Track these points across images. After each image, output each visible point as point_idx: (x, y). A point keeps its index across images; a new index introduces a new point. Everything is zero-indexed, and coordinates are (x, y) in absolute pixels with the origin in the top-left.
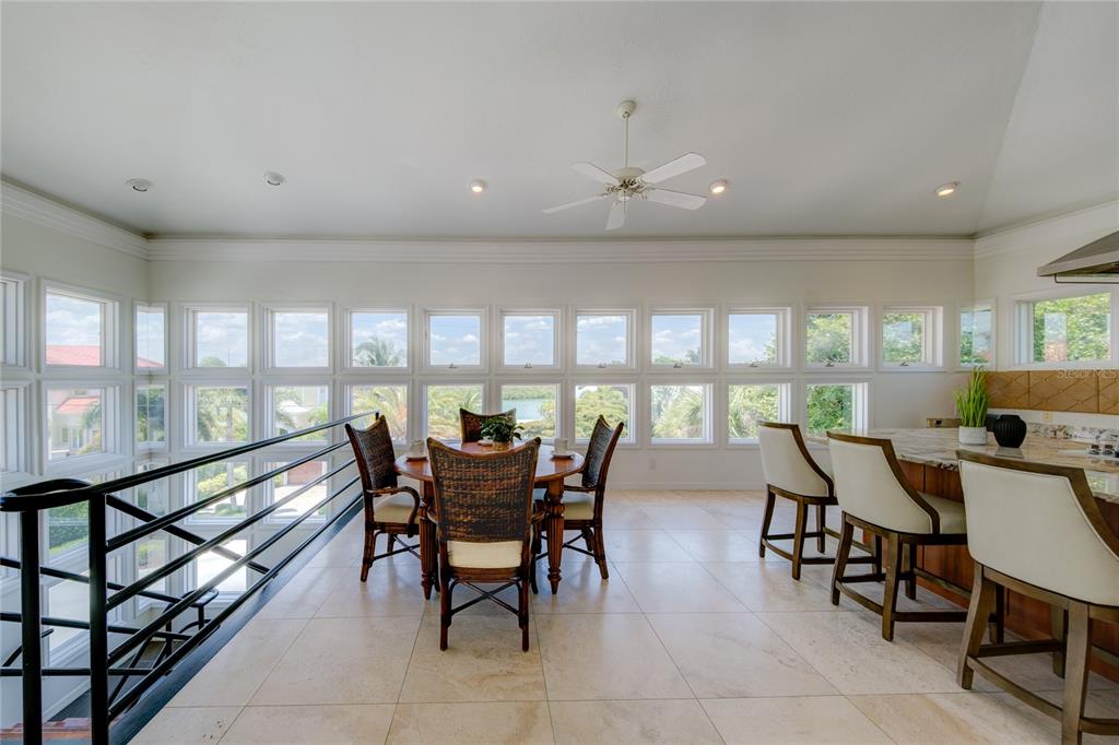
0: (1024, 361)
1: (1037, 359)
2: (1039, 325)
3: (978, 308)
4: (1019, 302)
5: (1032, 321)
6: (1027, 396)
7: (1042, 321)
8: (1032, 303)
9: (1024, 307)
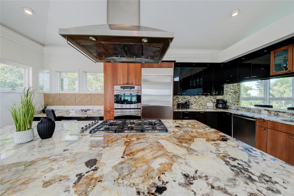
0: (58, 90)
1: (62, 90)
2: (62, 80)
3: (45, 71)
4: (57, 71)
5: (60, 79)
6: (59, 101)
7: (63, 79)
8: (60, 72)
9: (58, 74)
